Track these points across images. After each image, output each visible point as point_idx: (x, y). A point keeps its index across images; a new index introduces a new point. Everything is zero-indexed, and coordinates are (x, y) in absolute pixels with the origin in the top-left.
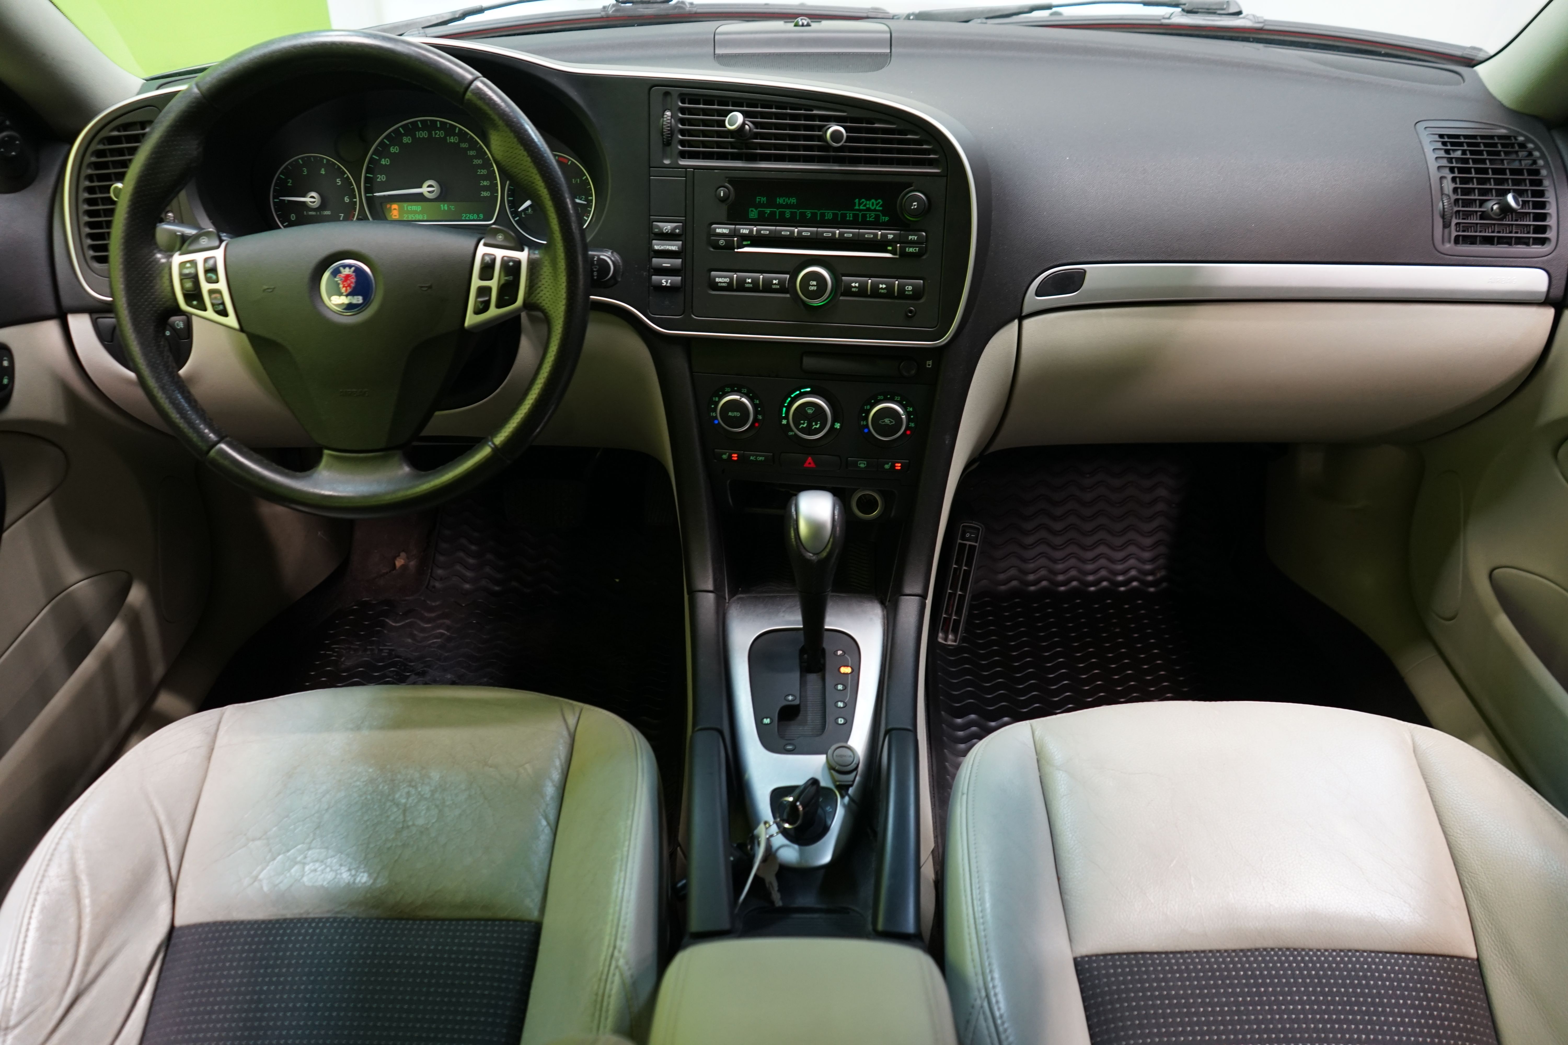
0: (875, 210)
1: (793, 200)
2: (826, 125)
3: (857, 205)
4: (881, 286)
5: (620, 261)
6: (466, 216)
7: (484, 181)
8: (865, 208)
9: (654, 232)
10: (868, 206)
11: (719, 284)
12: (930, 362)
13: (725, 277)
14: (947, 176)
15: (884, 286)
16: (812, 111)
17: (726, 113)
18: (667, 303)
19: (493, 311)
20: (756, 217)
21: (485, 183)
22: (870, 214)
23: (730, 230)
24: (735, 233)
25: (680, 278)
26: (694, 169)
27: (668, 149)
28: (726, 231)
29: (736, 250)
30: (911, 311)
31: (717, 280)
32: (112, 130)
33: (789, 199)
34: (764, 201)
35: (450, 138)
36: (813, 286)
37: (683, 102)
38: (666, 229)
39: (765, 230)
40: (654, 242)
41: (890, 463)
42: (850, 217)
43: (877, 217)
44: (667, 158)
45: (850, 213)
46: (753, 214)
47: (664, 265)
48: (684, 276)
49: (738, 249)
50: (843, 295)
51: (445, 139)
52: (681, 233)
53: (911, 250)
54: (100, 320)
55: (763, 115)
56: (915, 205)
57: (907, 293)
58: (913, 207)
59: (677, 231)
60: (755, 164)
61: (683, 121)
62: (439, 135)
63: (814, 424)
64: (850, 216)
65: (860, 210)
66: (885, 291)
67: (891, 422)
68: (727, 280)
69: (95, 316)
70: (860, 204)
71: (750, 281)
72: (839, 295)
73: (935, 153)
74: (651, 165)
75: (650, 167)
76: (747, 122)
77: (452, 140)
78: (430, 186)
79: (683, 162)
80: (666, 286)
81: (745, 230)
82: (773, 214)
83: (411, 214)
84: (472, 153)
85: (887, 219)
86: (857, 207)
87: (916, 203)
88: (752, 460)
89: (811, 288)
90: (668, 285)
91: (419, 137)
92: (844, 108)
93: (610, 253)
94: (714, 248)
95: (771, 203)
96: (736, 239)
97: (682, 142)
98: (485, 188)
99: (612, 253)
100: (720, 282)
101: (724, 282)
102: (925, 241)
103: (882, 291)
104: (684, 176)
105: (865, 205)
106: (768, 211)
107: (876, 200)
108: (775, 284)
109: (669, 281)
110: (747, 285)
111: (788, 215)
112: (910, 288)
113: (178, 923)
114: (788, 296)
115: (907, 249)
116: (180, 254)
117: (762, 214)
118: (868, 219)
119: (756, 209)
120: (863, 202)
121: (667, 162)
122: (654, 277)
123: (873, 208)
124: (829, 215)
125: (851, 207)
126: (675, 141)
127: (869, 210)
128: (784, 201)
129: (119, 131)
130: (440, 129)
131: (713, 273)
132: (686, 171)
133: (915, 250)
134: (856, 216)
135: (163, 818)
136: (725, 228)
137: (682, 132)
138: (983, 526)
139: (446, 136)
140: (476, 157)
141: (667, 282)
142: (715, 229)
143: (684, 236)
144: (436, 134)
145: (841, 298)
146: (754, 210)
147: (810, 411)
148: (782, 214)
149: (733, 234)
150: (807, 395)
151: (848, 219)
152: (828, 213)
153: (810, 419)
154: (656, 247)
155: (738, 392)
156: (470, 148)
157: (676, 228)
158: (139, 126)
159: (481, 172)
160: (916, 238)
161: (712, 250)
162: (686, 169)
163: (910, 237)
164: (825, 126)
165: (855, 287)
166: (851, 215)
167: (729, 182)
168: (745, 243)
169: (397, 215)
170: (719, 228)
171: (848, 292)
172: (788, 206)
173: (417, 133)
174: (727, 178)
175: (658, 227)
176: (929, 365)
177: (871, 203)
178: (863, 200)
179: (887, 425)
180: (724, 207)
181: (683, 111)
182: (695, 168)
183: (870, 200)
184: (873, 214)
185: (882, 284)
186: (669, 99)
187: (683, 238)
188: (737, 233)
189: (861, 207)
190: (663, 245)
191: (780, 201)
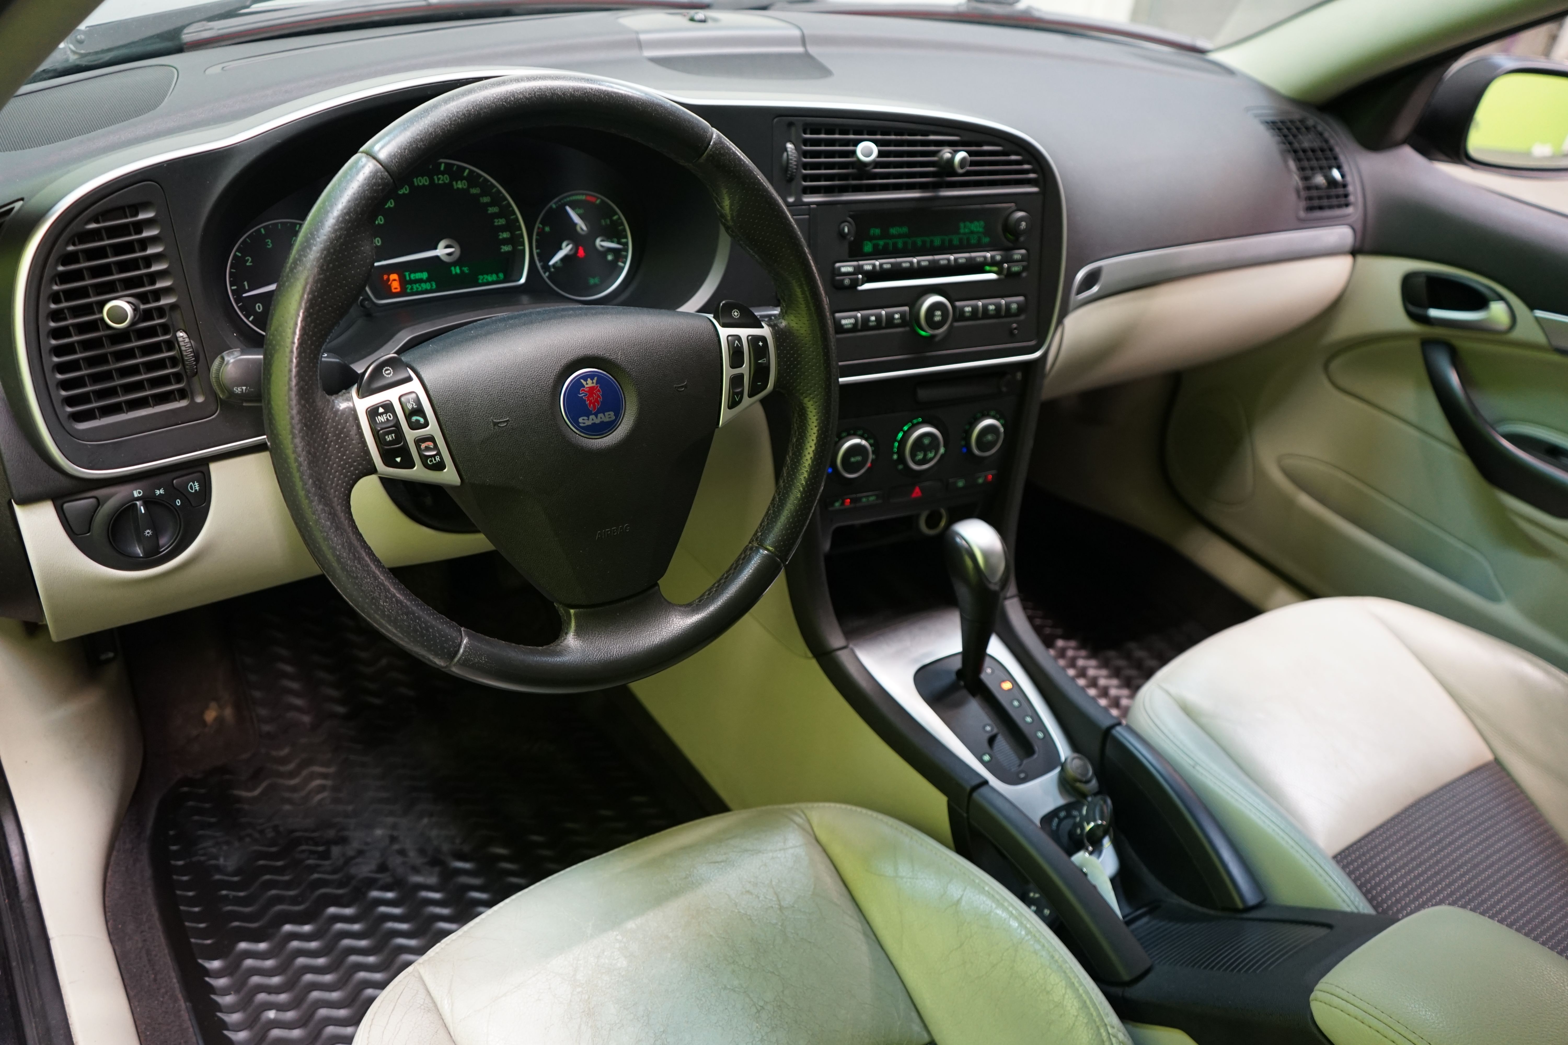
0: (978, 232)
1: (905, 230)
2: (941, 150)
3: (962, 229)
4: (990, 307)
6: (483, 278)
7: (502, 232)
10: (971, 229)
11: (846, 327)
13: (850, 318)
14: (1045, 195)
15: (993, 307)
17: (856, 143)
19: (746, 402)
20: (871, 250)
21: (505, 235)
22: (973, 237)
23: (854, 267)
24: (859, 270)
27: (793, 185)
28: (850, 269)
29: (859, 288)
30: (1014, 328)
31: (843, 322)
32: (89, 222)
33: (899, 229)
34: (876, 233)
35: (457, 183)
36: (936, 317)
37: (804, 133)
39: (886, 263)
41: (983, 477)
43: (979, 239)
46: (868, 247)
49: (861, 286)
50: (959, 321)
51: (450, 184)
53: (1016, 268)
54: (66, 505)
55: (890, 143)
56: (1023, 225)
57: (1012, 310)
58: (1021, 228)
61: (805, 154)
62: (443, 180)
63: (927, 453)
64: (956, 242)
65: (965, 234)
66: (994, 312)
67: (991, 436)
68: (852, 321)
69: (59, 502)
70: (964, 228)
71: (873, 318)
73: (1034, 171)
77: (460, 185)
78: (447, 247)
79: (807, 199)
81: (867, 265)
82: (886, 245)
83: (415, 284)
84: (486, 200)
85: (988, 240)
86: (962, 231)
87: (1024, 223)
88: (863, 502)
89: (936, 319)
91: (418, 185)
92: (957, 131)
94: (838, 289)
95: (885, 235)
96: (860, 276)
97: (805, 177)
98: (505, 242)
100: (846, 324)
101: (849, 324)
102: (1027, 259)
103: (991, 312)
104: (809, 213)
105: (969, 229)
106: (882, 243)
108: (897, 318)
110: (871, 324)
111: (900, 245)
112: (1015, 305)
114: (908, 328)
115: (1013, 268)
116: (367, 396)
117: (875, 246)
118: (973, 243)
120: (967, 225)
123: (976, 231)
124: (937, 241)
125: (956, 231)
126: (799, 177)
127: (972, 232)
128: (896, 231)
129: (97, 222)
130: (443, 173)
131: (838, 315)
132: (810, 208)
133: (1019, 268)
134: (961, 240)
136: (849, 266)
137: (805, 165)
139: (451, 180)
140: (492, 204)
142: (839, 268)
144: (439, 179)
145: (955, 324)
146: (871, 244)
147: (925, 442)
148: (895, 244)
149: (856, 271)
150: (921, 426)
151: (954, 243)
152: (937, 239)
153: (925, 449)
155: (855, 435)
156: (484, 193)
158: (124, 213)
159: (498, 221)
160: (1020, 256)
162: (810, 205)
163: (1015, 256)
165: (969, 311)
166: (957, 239)
167: (851, 216)
168: (869, 279)
169: (399, 287)
170: (843, 266)
171: (965, 316)
172: (900, 236)
173: (415, 180)
174: (849, 212)
177: (974, 226)
179: (988, 441)
180: (846, 245)
181: (805, 142)
182: (818, 204)
184: (976, 236)
185: (991, 305)
189: (965, 231)
191: (893, 231)
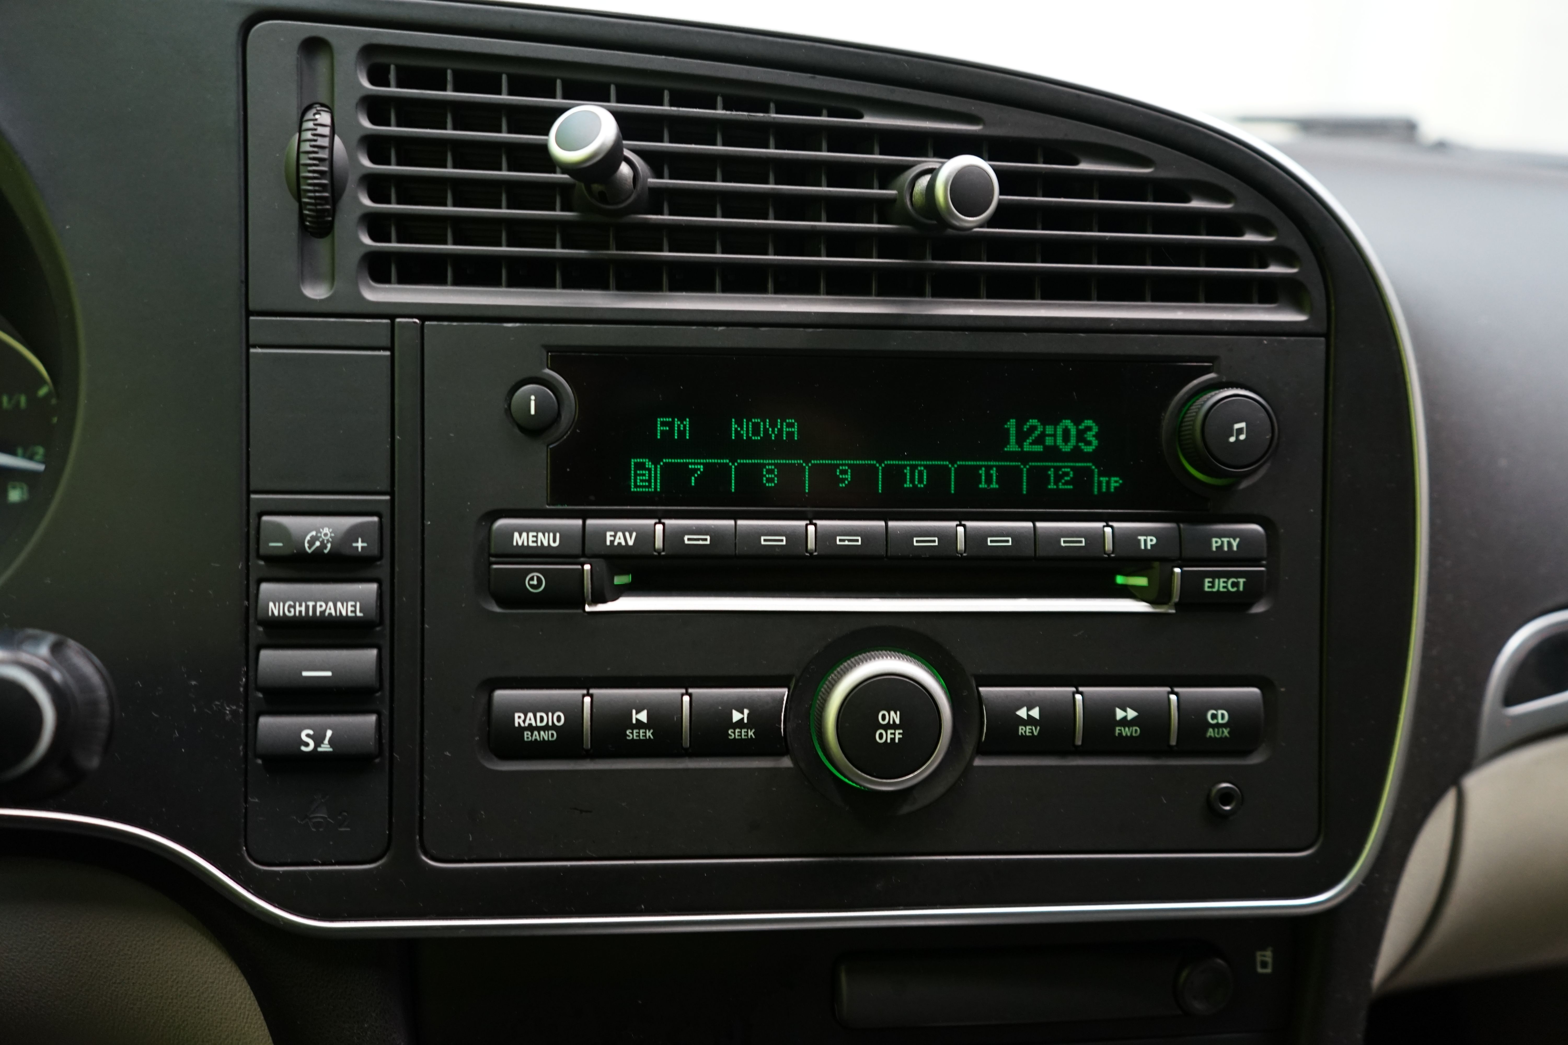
0: (1075, 454)
1: (789, 428)
2: (908, 167)
3: (1013, 439)
4: (1120, 714)
5: (95, 678)
8: (1039, 448)
9: (262, 551)
10: (1049, 441)
11: (530, 736)
12: (1268, 955)
13: (549, 708)
14: (1326, 333)
15: (1131, 714)
18: (321, 815)
20: (656, 486)
22: (1057, 469)
23: (565, 534)
24: (582, 546)
25: (373, 718)
26: (425, 319)
27: (321, 246)
28: (548, 540)
29: (588, 608)
30: (1226, 798)
31: (519, 719)
33: (773, 425)
34: (682, 433)
36: (886, 727)
37: (377, 79)
38: (311, 543)
39: (697, 532)
40: (270, 588)
42: (989, 480)
43: (1082, 478)
44: (316, 278)
45: (990, 467)
47: (305, 674)
48: (386, 712)
49: (595, 601)
50: (983, 750)
52: (375, 551)
53: (1220, 585)
56: (1240, 431)
57: (1211, 733)
58: (1232, 439)
59: (360, 544)
60: (652, 298)
65: (1024, 456)
66: (1135, 731)
68: (558, 718)
70: (1021, 437)
71: (643, 716)
72: (969, 749)
73: (1285, 256)
74: (254, 306)
75: (249, 313)
76: (627, 153)
80: (314, 753)
81: (619, 535)
85: (1115, 482)
86: (1012, 447)
87: (1243, 425)
89: (884, 737)
90: (325, 747)
92: (972, 106)
93: (44, 650)
94: (501, 603)
95: (710, 439)
96: (587, 567)
97: (377, 221)
99: (56, 649)
100: (531, 728)
101: (546, 728)
102: (1265, 555)
103: (1126, 731)
104: (386, 342)
105: (1040, 440)
106: (698, 465)
107: (1077, 423)
108: (740, 724)
109: (329, 733)
110: (632, 735)
111: (770, 478)
112: (1223, 716)
114: (786, 762)
115: (1207, 582)
118: (1052, 486)
120: (1033, 428)
121: (315, 293)
122: (265, 721)
123: (1067, 448)
124: (920, 473)
125: (993, 444)
127: (1053, 453)
128: (756, 431)
131: (500, 694)
132: (391, 324)
133: (1234, 585)
134: (1009, 477)
136: (544, 530)
137: (376, 184)
141: (318, 739)
142: (508, 532)
143: (386, 562)
145: (978, 762)
146: (649, 464)
148: (748, 476)
149: (577, 550)
151: (983, 485)
152: (915, 467)
154: (275, 609)
157: (353, 534)
160: (1234, 543)
161: (497, 609)
162: (392, 317)
163: (1218, 542)
164: (906, 167)
165: (1031, 720)
166: (993, 472)
167: (560, 365)
168: (619, 580)
170: (522, 530)
172: (769, 447)
175: (283, 533)
176: (1264, 965)
177: (1060, 431)
178: (1029, 422)
180: (543, 456)
181: (377, 108)
182: (429, 314)
183: (1055, 422)
184: (1067, 467)
186: (322, 65)
187: (383, 569)
188: (590, 548)
189: (1027, 447)
190: (301, 599)
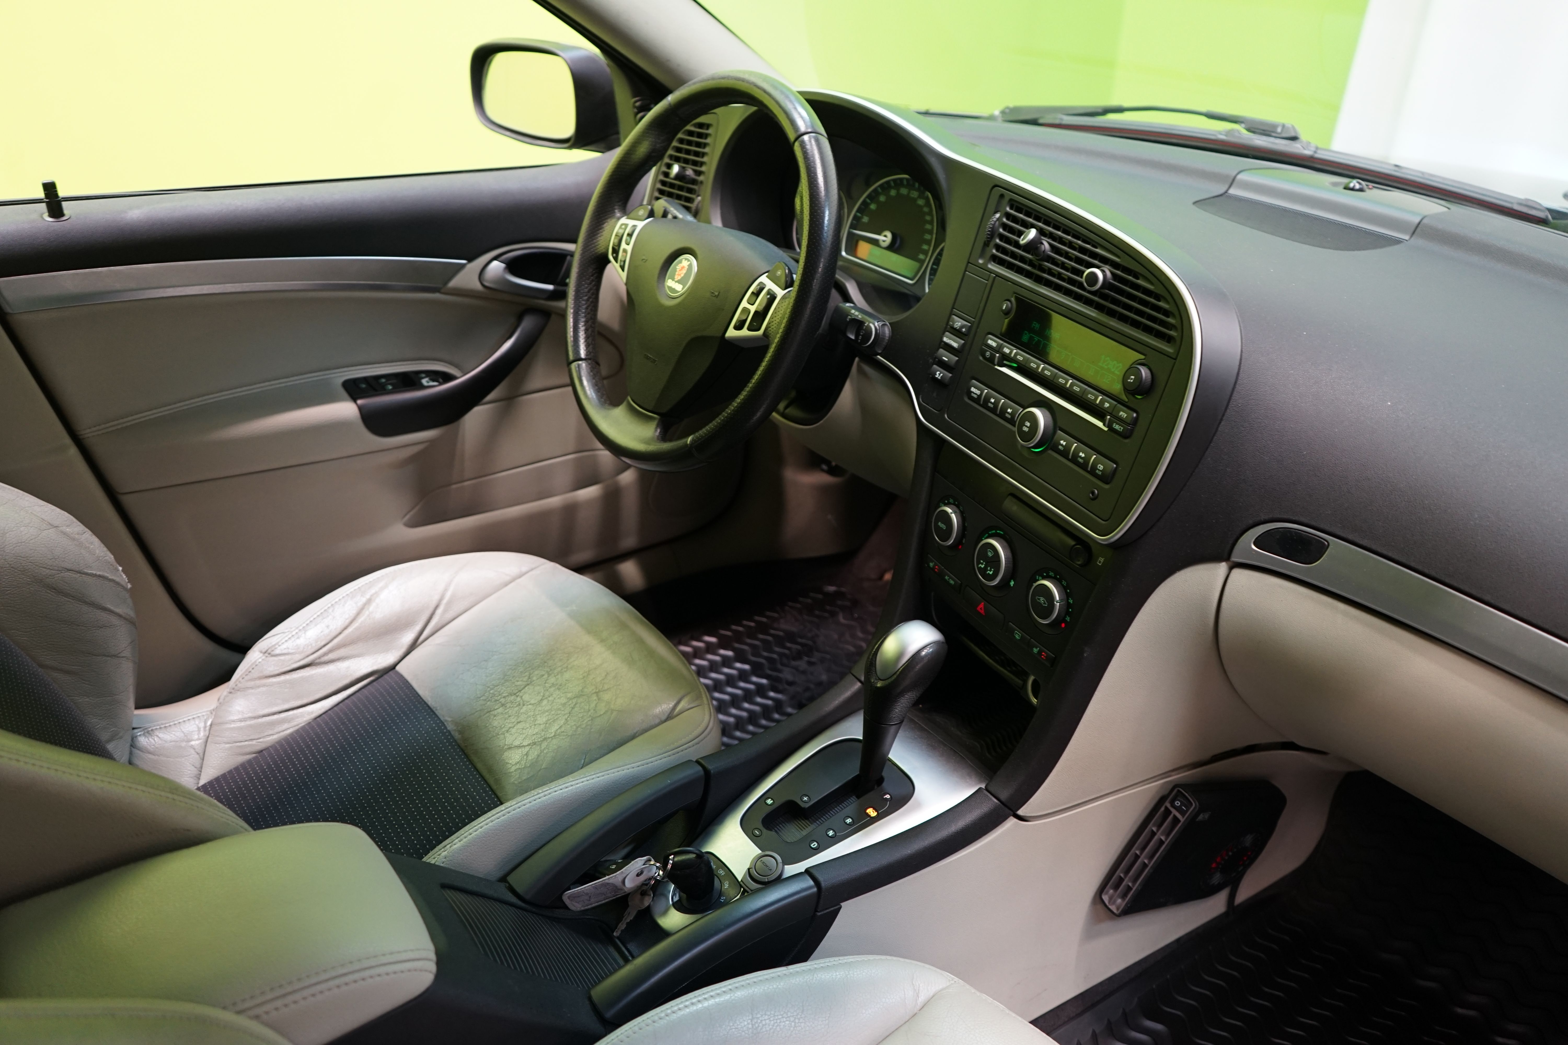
0: (1113, 374)
3: (1102, 361)
4: (1081, 454)
7: (925, 245)
8: (1106, 367)
9: (949, 324)
11: (973, 394)
14: (1175, 359)
16: (1096, 248)
18: (935, 395)
19: (745, 332)
20: (1019, 340)
21: (926, 247)
23: (998, 345)
24: (999, 349)
25: (949, 375)
26: (996, 276)
28: (995, 345)
30: (1093, 493)
34: (1036, 328)
37: (1011, 208)
38: (958, 325)
40: (947, 333)
41: (1038, 648)
44: (982, 258)
46: (1026, 337)
47: (944, 358)
48: (953, 375)
49: (997, 365)
52: (965, 333)
53: (1117, 427)
55: (1061, 241)
58: (1130, 380)
59: (964, 330)
60: (1038, 286)
61: (1005, 227)
63: (989, 569)
67: (1045, 603)
68: (978, 392)
74: (970, 261)
75: (969, 263)
76: (1044, 242)
77: (920, 202)
78: (885, 236)
79: (992, 266)
80: (937, 378)
81: (1008, 350)
82: (1039, 343)
86: (1101, 364)
87: (1133, 377)
88: (945, 579)
89: (1025, 429)
90: (939, 378)
91: (901, 193)
92: (1119, 253)
93: (884, 324)
95: (1041, 333)
96: (998, 355)
97: (998, 248)
98: (923, 251)
101: (976, 394)
102: (1132, 423)
105: (1107, 365)
106: (1036, 339)
108: (1009, 413)
109: (942, 375)
112: (1101, 467)
113: (398, 668)
114: (1014, 429)
115: (1115, 425)
116: (627, 218)
117: (1031, 339)
119: (1029, 333)
121: (981, 261)
122: (934, 366)
123: (1112, 370)
126: (992, 244)
127: (1109, 371)
129: (694, 127)
130: (916, 190)
132: (990, 275)
133: (1120, 429)
135: (445, 601)
137: (1002, 237)
138: (1198, 804)
140: (929, 222)
141: (940, 375)
142: (989, 339)
143: (966, 336)
144: (913, 193)
145: (1049, 453)
147: (990, 554)
150: (996, 537)
152: (1078, 360)
153: (988, 562)
154: (945, 339)
155: (953, 506)
156: (928, 213)
157: (965, 326)
158: (706, 127)
159: (927, 236)
160: (1125, 416)
161: (979, 358)
162: (991, 273)
163: (1121, 413)
165: (1062, 445)
166: (1094, 370)
167: (1014, 298)
170: (992, 340)
171: (1055, 447)
173: (901, 189)
174: (1015, 293)
175: (954, 320)
176: (1100, 562)
177: (1113, 364)
178: (1108, 358)
179: (1040, 603)
180: (1003, 321)
181: (1008, 216)
182: (998, 275)
185: (1083, 453)
186: (1003, 201)
187: (965, 338)
188: (1001, 350)
189: (1104, 365)
190: (950, 339)
